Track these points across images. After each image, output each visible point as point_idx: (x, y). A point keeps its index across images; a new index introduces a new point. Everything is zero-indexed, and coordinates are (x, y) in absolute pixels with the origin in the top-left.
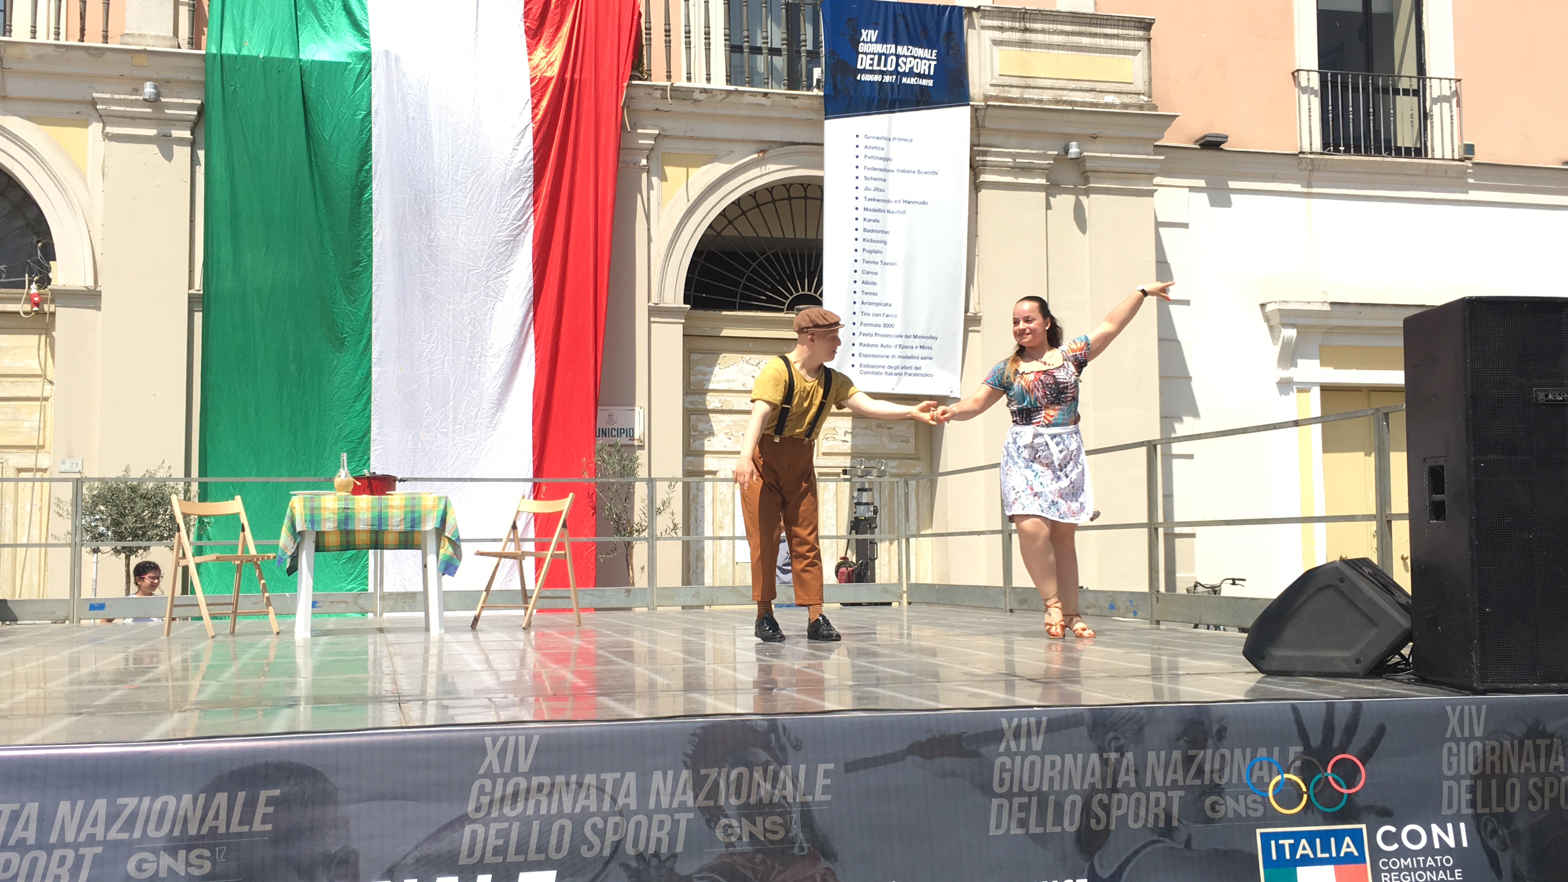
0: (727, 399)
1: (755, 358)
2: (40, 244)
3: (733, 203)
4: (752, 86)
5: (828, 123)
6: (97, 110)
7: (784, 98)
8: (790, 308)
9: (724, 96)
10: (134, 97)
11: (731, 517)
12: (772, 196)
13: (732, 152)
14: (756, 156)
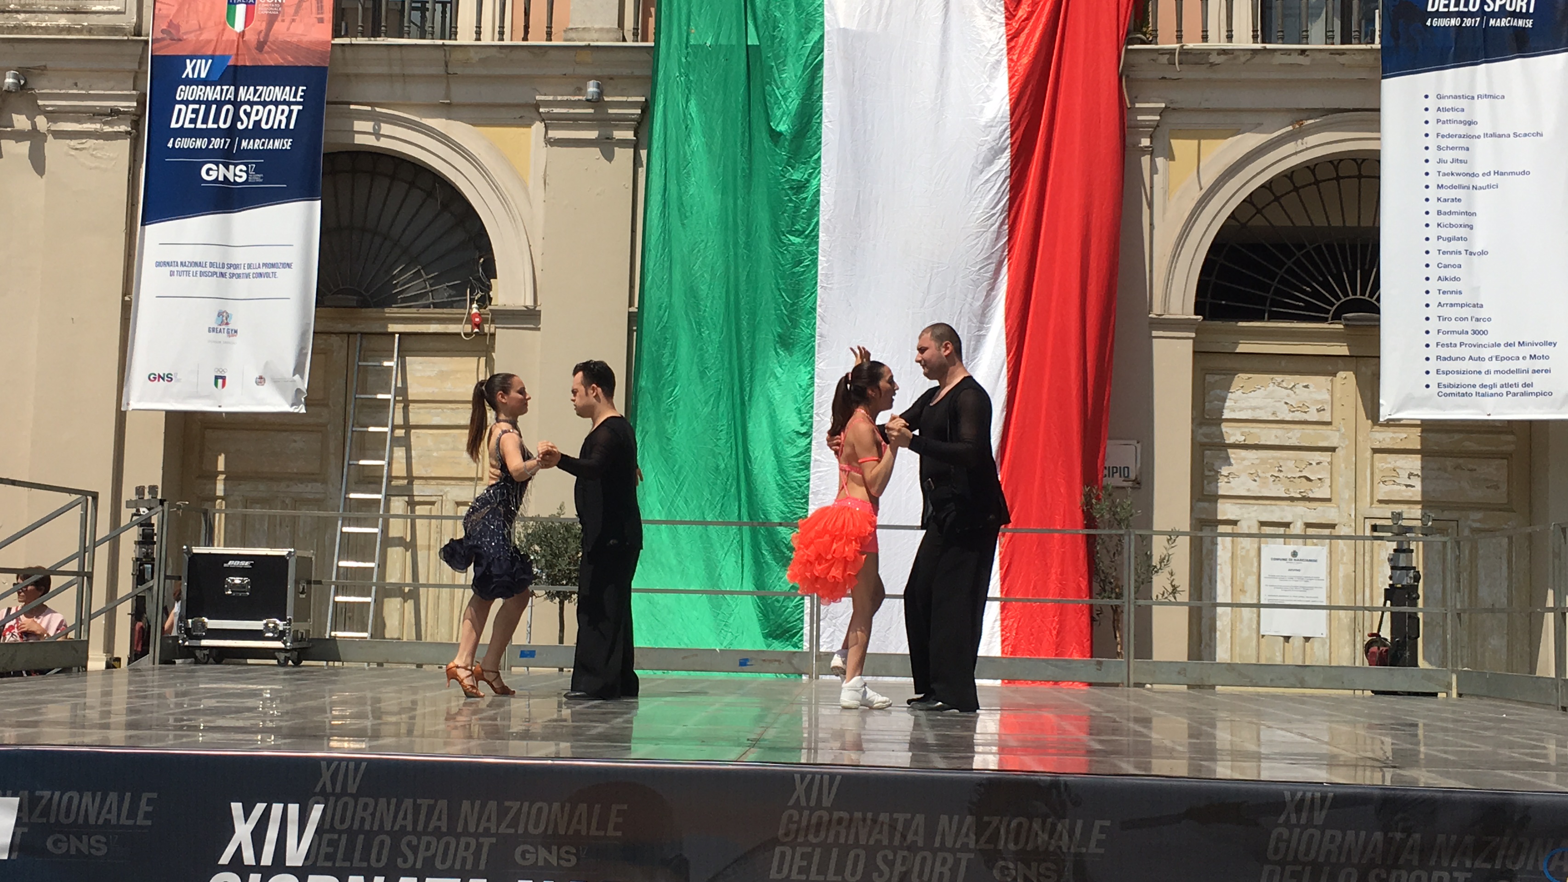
0: (1252, 431)
1: (1289, 380)
2: (482, 260)
3: (1262, 186)
4: (1283, 43)
5: (1385, 83)
6: (540, 113)
7: (1327, 55)
8: (1337, 317)
9: (1249, 56)
10: (577, 98)
11: (1255, 577)
12: (1315, 176)
13: (1260, 124)
14: (1290, 128)
